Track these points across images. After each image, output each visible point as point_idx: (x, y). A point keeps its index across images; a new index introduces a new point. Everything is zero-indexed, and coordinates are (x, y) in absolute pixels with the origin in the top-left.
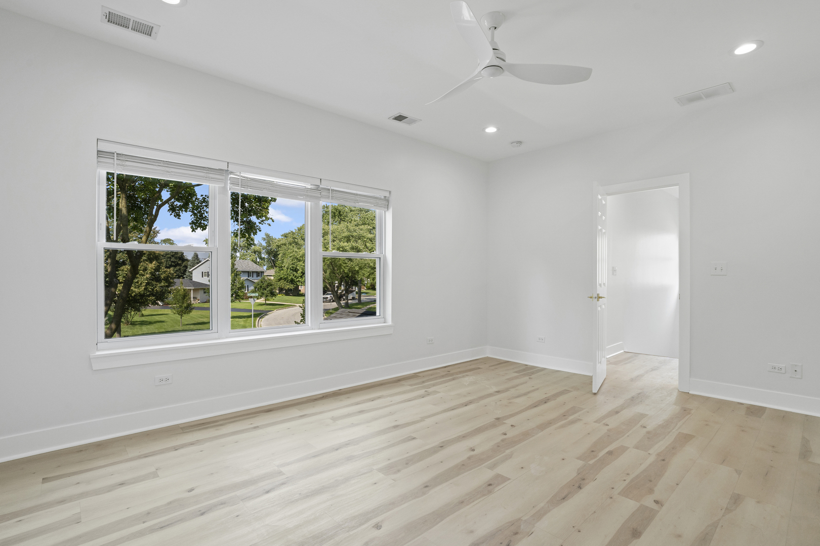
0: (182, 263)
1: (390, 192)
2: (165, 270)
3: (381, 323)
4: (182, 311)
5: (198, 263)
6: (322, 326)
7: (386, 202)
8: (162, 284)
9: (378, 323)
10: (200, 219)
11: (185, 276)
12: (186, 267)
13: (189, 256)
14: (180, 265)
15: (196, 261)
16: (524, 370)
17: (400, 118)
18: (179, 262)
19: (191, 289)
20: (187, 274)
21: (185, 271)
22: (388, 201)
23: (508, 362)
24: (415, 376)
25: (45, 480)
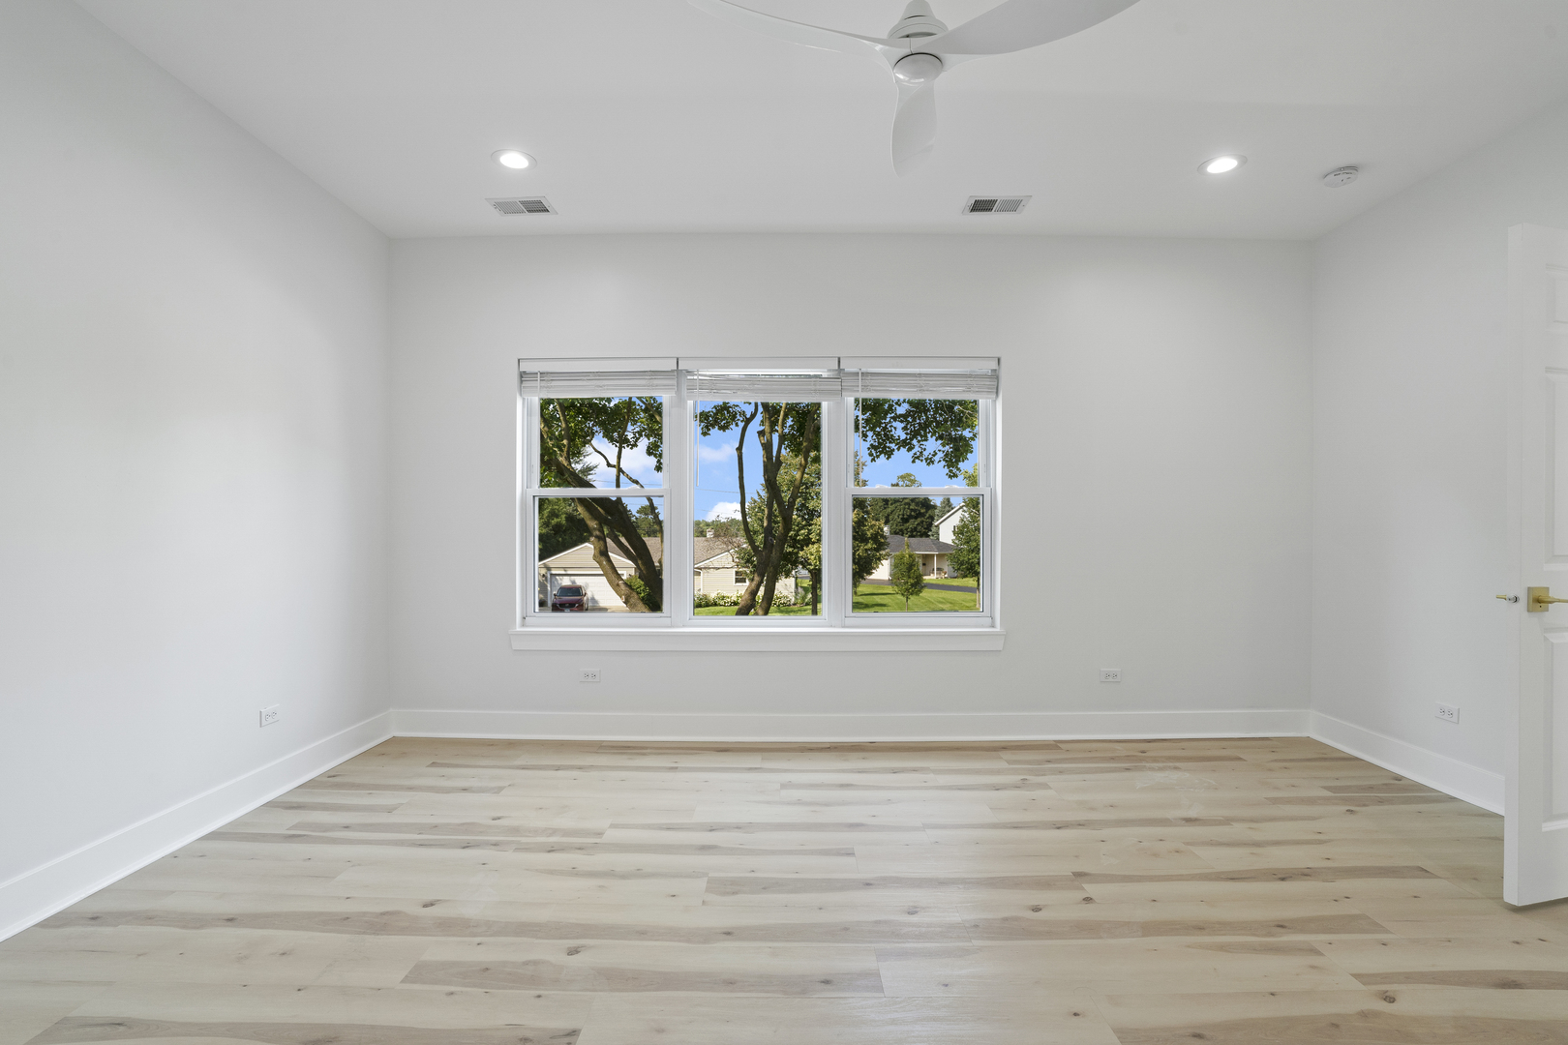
0: (927, 512)
1: (999, 360)
2: (873, 522)
3: (983, 626)
4: (907, 590)
5: (949, 511)
6: (848, 621)
7: (993, 381)
8: (869, 546)
9: (976, 627)
10: (884, 440)
11: (930, 533)
12: (932, 518)
13: (937, 501)
14: (923, 515)
15: (947, 508)
16: (1387, 787)
17: (981, 206)
18: (922, 511)
19: (933, 555)
20: (934, 529)
21: (931, 524)
22: (997, 378)
23: (1357, 759)
24: (1055, 746)
25: (433, 764)
